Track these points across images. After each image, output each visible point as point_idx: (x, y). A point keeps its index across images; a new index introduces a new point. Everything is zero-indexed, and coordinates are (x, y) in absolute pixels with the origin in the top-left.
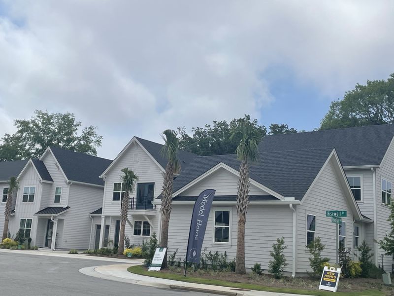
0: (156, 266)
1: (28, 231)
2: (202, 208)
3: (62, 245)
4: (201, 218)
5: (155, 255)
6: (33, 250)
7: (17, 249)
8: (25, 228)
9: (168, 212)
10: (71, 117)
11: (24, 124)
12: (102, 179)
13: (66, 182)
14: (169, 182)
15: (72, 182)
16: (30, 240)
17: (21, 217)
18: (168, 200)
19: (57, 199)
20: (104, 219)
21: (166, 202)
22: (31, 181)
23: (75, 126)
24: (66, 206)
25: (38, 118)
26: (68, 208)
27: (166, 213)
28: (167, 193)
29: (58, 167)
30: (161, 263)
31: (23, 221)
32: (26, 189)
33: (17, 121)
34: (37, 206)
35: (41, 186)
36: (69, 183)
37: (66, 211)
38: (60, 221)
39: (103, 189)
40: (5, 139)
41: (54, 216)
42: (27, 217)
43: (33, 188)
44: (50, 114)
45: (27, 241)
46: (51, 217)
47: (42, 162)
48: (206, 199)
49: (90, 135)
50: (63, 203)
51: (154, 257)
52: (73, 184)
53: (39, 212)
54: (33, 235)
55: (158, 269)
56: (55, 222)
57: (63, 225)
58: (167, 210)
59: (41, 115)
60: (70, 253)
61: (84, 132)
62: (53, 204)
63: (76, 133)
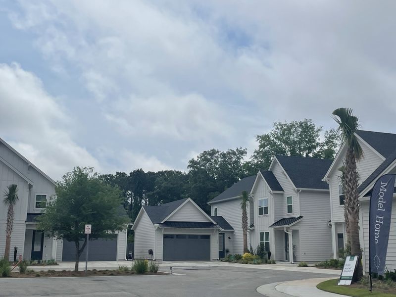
0: (346, 279)
1: (268, 244)
2: (381, 200)
3: (301, 258)
4: (380, 214)
5: (345, 265)
6: (270, 264)
7: (255, 264)
8: (265, 242)
9: (355, 211)
10: (309, 124)
11: (265, 138)
12: (325, 182)
13: (294, 190)
14: (350, 173)
15: (301, 189)
16: (270, 254)
17: (259, 231)
18: (351, 195)
19: (290, 209)
20: (334, 226)
21: (350, 198)
22: (263, 193)
23: (317, 131)
24: (299, 216)
25: (277, 130)
26: (301, 217)
27: (351, 211)
28: (350, 187)
29: (285, 175)
30: (352, 276)
31: (262, 234)
32: (261, 201)
33: (258, 137)
34: (271, 219)
35: (272, 197)
36: (298, 191)
37: (299, 221)
38: (295, 232)
39: (328, 193)
40: (254, 156)
41: (286, 227)
42: (265, 230)
43: (266, 200)
44: (289, 123)
45: (267, 255)
46: (284, 228)
47: (271, 173)
48: (385, 187)
49: (333, 138)
50: (296, 214)
51: (344, 268)
52: (302, 191)
53: (274, 225)
54: (272, 248)
55: (349, 282)
56: (290, 233)
57: (299, 237)
58: (353, 208)
59: (279, 127)
60: (300, 266)
61: (326, 137)
62: (287, 215)
63: (319, 139)
